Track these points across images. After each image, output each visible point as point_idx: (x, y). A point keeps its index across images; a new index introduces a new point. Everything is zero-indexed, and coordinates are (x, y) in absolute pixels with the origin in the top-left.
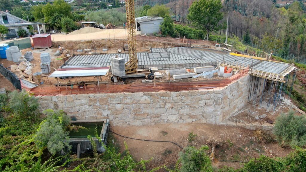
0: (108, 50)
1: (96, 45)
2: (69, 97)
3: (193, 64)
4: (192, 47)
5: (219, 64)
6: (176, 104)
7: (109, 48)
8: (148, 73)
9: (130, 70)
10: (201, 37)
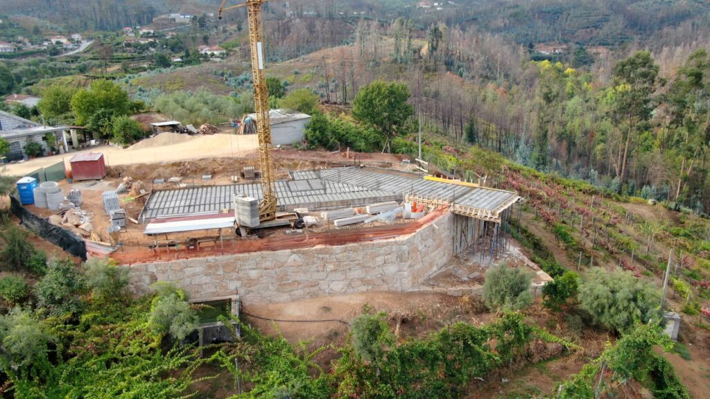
0: (212, 178)
1: (189, 169)
2: (175, 263)
3: (364, 199)
4: (362, 167)
5: (407, 196)
6: (342, 264)
7: (214, 174)
8: (294, 218)
9: (266, 216)
10: (376, 147)
